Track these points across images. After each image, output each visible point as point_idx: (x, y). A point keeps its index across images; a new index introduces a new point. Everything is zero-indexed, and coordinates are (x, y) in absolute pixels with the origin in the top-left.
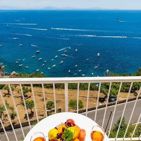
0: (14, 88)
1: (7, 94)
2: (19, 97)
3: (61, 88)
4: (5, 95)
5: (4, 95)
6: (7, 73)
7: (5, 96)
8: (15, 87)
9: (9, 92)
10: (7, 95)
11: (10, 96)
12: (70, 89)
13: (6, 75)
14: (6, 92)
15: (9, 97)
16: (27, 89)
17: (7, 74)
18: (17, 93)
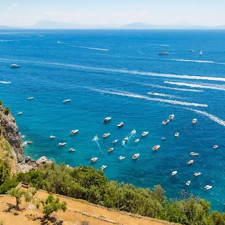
0: (31, 195)
1: (14, 207)
2: (38, 218)
3: (140, 214)
4: (10, 209)
5: (8, 207)
6: (29, 157)
7: (9, 211)
8: (34, 194)
9: (18, 203)
10: (12, 210)
11: (18, 212)
12: (164, 219)
13: (26, 161)
14: (13, 201)
15: (16, 214)
16: (57, 202)
17: (29, 160)
18: (36, 208)
